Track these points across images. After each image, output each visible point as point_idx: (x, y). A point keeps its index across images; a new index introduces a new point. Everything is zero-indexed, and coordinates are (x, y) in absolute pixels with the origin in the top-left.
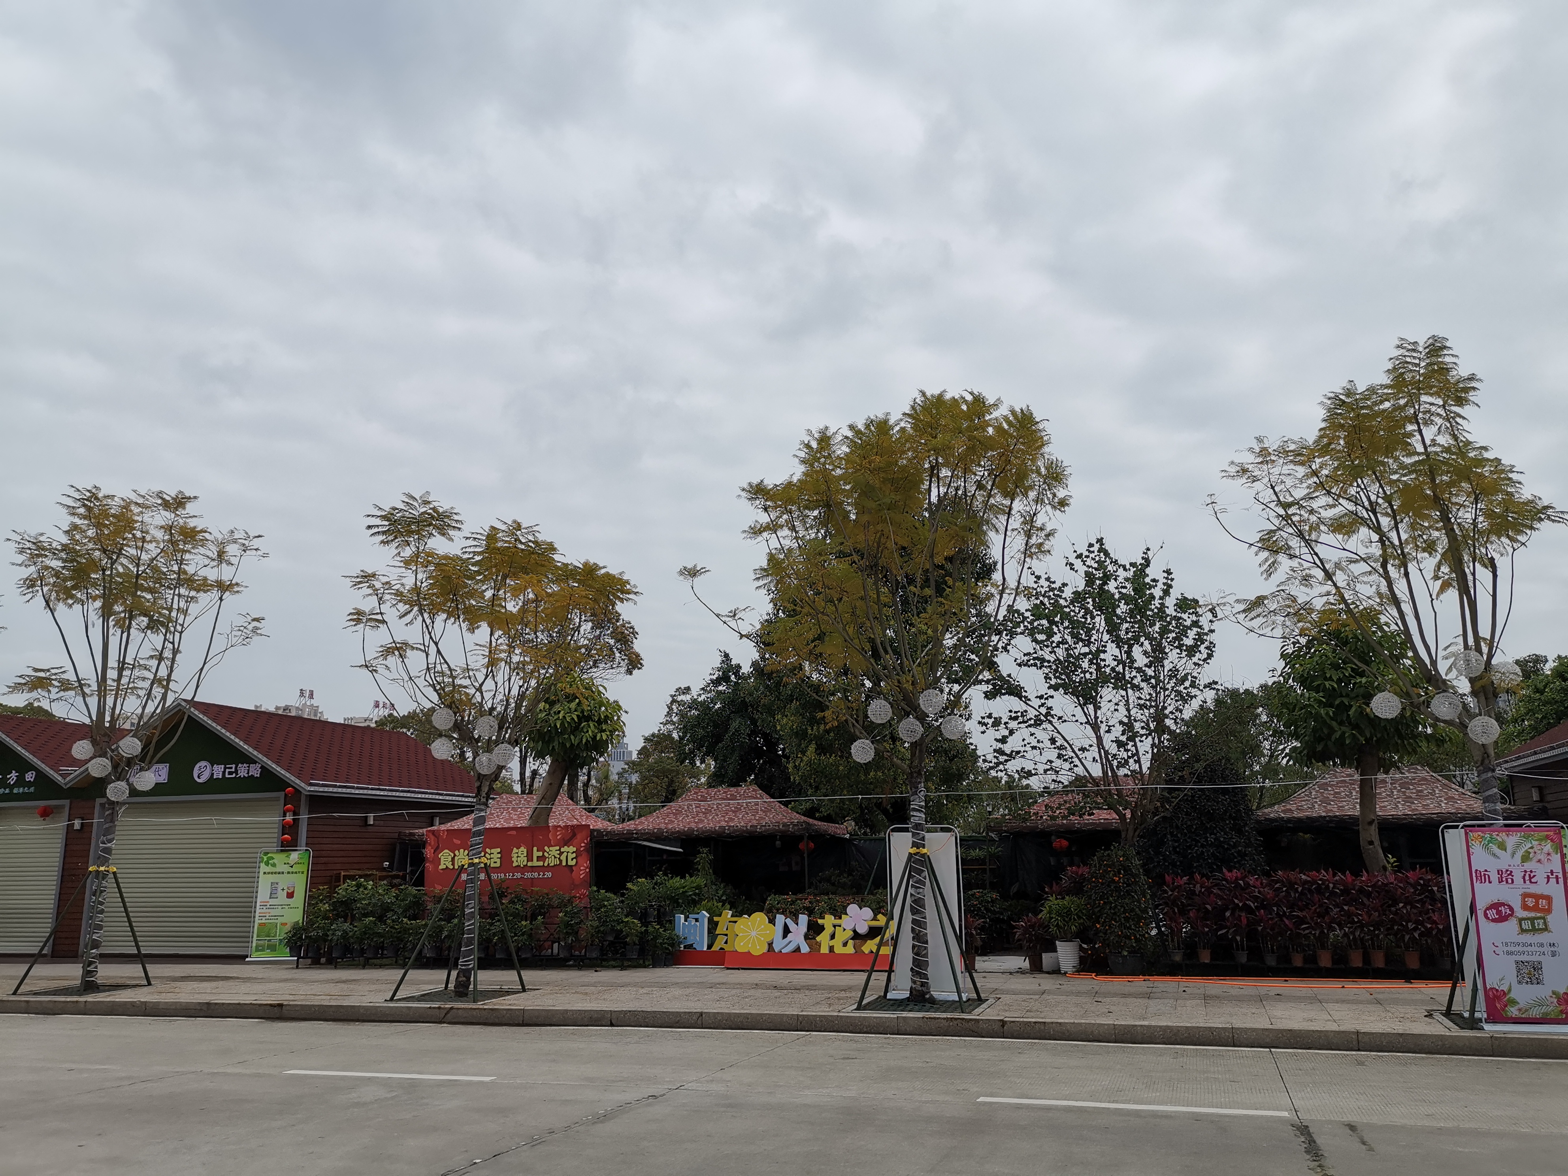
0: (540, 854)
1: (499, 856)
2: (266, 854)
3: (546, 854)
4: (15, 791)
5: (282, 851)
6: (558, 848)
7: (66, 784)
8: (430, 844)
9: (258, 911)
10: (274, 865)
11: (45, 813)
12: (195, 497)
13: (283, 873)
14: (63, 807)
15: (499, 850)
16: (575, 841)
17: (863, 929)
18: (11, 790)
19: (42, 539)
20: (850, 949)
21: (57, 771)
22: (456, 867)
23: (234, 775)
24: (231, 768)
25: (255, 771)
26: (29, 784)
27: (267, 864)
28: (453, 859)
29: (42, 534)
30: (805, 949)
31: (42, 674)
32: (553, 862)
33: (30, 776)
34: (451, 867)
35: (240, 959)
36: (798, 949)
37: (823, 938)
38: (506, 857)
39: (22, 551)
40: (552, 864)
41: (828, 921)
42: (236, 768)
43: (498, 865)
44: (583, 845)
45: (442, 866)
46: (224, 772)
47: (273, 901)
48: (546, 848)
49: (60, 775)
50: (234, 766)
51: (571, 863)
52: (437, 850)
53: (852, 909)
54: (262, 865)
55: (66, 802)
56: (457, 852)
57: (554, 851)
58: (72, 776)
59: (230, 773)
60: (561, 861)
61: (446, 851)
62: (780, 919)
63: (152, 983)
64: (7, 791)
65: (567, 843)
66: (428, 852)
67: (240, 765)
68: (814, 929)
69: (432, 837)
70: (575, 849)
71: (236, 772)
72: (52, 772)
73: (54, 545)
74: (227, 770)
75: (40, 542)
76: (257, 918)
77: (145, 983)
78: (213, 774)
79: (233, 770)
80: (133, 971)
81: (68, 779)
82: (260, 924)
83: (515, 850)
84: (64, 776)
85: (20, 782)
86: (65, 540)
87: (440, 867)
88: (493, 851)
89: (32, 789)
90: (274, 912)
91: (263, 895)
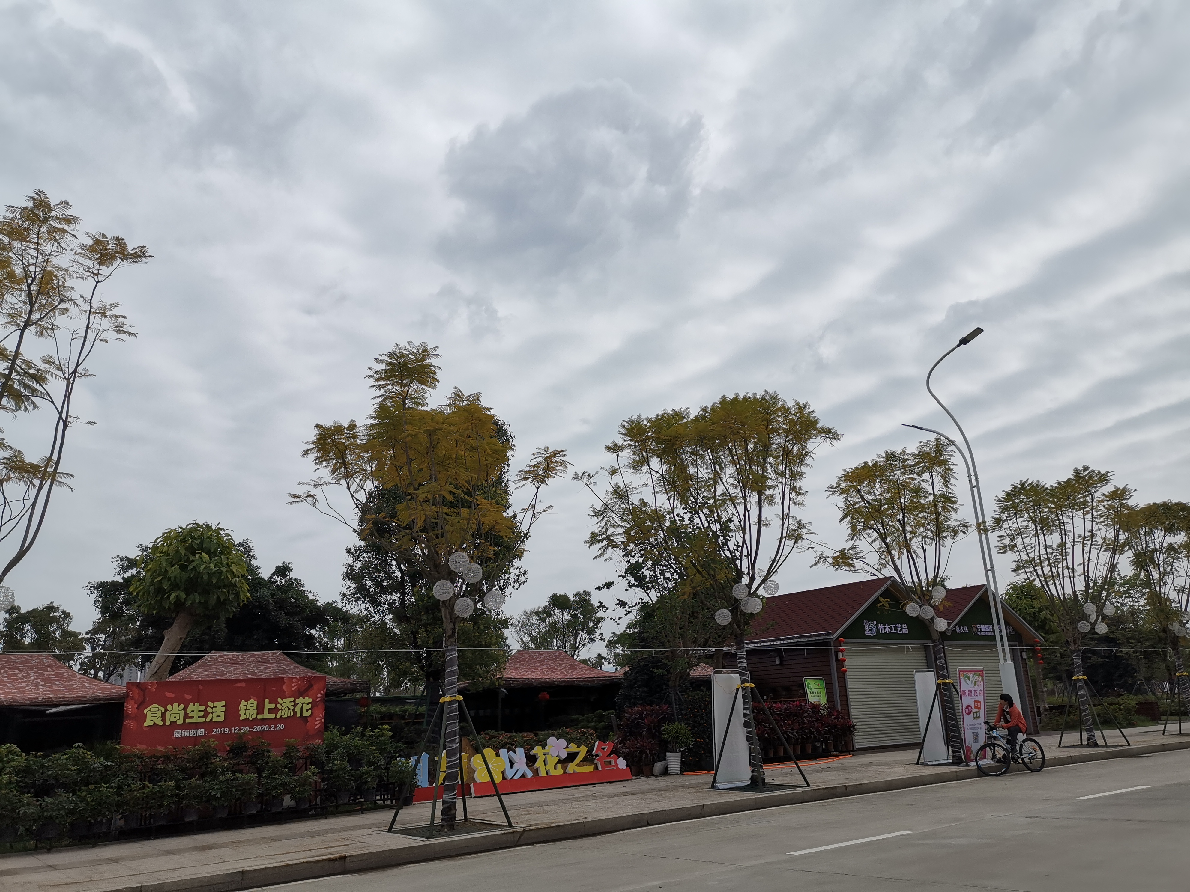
0: (273, 706)
1: (224, 709)
3: (279, 706)
6: (292, 699)
8: (132, 698)
15: (223, 703)
16: (312, 692)
17: (564, 755)
22: (168, 723)
28: (163, 716)
30: (530, 774)
32: (285, 713)
34: (161, 723)
36: (523, 776)
37: (539, 764)
38: (232, 710)
40: (285, 716)
41: (537, 750)
43: (222, 719)
44: (319, 695)
45: (148, 723)
48: (279, 700)
51: (305, 714)
52: (142, 704)
53: (552, 740)
56: (169, 707)
57: (288, 702)
60: (295, 713)
61: (155, 705)
62: (503, 752)
65: (301, 693)
66: (130, 708)
68: (531, 760)
69: (136, 691)
70: (310, 700)
83: (243, 703)
88: (215, 704)
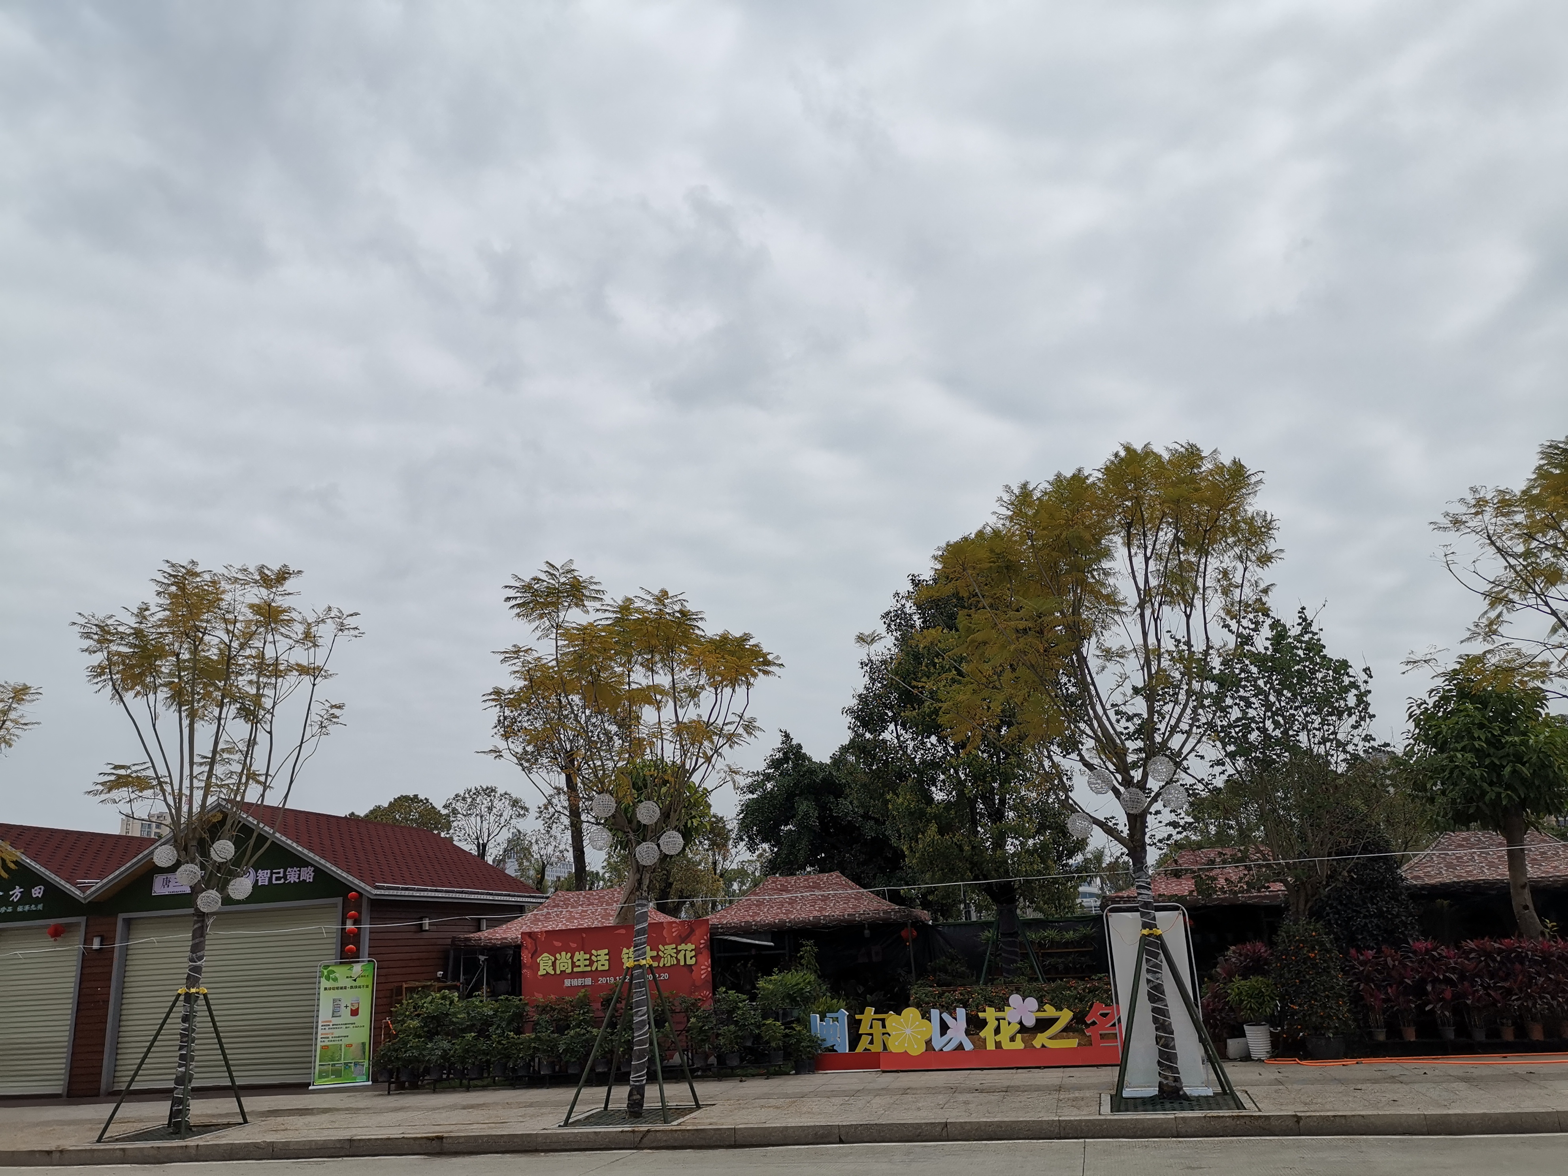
0: (654, 953)
1: (607, 957)
2: (326, 967)
3: (660, 953)
4: (20, 909)
5: (341, 963)
6: (674, 946)
7: (85, 899)
8: (527, 948)
9: (320, 1031)
10: (335, 980)
11: (57, 933)
12: (300, 572)
13: (345, 988)
14: (78, 924)
15: (606, 951)
16: (693, 938)
17: (1030, 1022)
18: (15, 909)
19: (109, 622)
20: (1019, 1044)
21: (75, 885)
22: (558, 972)
23: (282, 881)
24: (279, 873)
25: (307, 875)
26: (37, 901)
27: (328, 978)
28: (554, 964)
29: (111, 617)
30: (968, 1046)
31: (122, 772)
32: (668, 962)
33: (37, 892)
34: (553, 973)
35: (302, 1088)
36: (960, 1047)
37: (987, 1033)
38: (615, 959)
39: (87, 636)
40: (669, 964)
41: (990, 1014)
42: (285, 872)
43: (606, 968)
44: (702, 941)
45: (541, 972)
46: (270, 879)
47: (336, 1021)
48: (660, 947)
49: (79, 888)
50: (282, 870)
51: (689, 962)
52: (535, 954)
53: (1015, 999)
54: (323, 980)
55: (82, 920)
56: (558, 956)
57: (670, 949)
58: (93, 889)
59: (278, 879)
60: (678, 961)
61: (546, 955)
62: (935, 1013)
63: (249, 1119)
64: (10, 909)
65: (684, 940)
66: (525, 957)
67: (289, 869)
68: (975, 1025)
69: (529, 940)
70: (693, 947)
71: (285, 877)
72: (68, 886)
73: (121, 629)
74: (274, 876)
75: (107, 625)
76: (319, 1040)
77: (241, 1121)
78: (257, 881)
79: (281, 875)
80: (227, 1106)
81: (88, 892)
82: (322, 1047)
83: (625, 950)
84: (83, 889)
85: (26, 898)
86: (132, 622)
87: (540, 973)
88: (599, 952)
89: (40, 907)
90: (337, 1033)
91: (325, 1013)
